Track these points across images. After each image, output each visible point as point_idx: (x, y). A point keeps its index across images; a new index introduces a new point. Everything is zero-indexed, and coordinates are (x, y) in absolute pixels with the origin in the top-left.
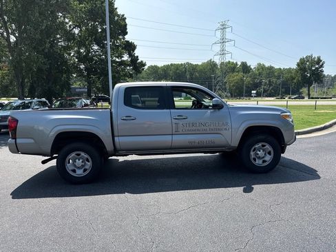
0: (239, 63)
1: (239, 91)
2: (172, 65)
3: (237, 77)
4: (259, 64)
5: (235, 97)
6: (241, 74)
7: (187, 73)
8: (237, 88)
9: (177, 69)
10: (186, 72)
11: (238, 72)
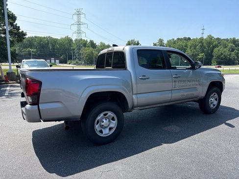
0: (89, 41)
1: (91, 61)
2: (36, 37)
3: (89, 50)
4: (101, 43)
5: (88, 64)
6: (91, 49)
7: (50, 44)
8: (89, 58)
9: (41, 41)
10: (48, 44)
11: (89, 47)
